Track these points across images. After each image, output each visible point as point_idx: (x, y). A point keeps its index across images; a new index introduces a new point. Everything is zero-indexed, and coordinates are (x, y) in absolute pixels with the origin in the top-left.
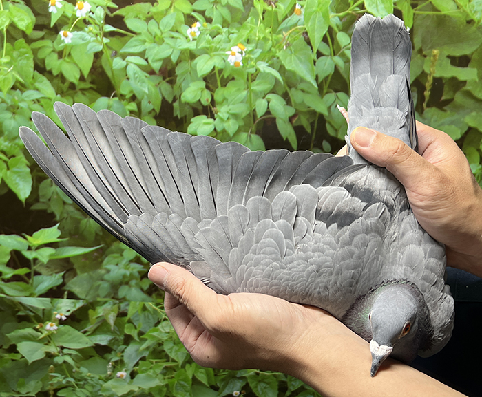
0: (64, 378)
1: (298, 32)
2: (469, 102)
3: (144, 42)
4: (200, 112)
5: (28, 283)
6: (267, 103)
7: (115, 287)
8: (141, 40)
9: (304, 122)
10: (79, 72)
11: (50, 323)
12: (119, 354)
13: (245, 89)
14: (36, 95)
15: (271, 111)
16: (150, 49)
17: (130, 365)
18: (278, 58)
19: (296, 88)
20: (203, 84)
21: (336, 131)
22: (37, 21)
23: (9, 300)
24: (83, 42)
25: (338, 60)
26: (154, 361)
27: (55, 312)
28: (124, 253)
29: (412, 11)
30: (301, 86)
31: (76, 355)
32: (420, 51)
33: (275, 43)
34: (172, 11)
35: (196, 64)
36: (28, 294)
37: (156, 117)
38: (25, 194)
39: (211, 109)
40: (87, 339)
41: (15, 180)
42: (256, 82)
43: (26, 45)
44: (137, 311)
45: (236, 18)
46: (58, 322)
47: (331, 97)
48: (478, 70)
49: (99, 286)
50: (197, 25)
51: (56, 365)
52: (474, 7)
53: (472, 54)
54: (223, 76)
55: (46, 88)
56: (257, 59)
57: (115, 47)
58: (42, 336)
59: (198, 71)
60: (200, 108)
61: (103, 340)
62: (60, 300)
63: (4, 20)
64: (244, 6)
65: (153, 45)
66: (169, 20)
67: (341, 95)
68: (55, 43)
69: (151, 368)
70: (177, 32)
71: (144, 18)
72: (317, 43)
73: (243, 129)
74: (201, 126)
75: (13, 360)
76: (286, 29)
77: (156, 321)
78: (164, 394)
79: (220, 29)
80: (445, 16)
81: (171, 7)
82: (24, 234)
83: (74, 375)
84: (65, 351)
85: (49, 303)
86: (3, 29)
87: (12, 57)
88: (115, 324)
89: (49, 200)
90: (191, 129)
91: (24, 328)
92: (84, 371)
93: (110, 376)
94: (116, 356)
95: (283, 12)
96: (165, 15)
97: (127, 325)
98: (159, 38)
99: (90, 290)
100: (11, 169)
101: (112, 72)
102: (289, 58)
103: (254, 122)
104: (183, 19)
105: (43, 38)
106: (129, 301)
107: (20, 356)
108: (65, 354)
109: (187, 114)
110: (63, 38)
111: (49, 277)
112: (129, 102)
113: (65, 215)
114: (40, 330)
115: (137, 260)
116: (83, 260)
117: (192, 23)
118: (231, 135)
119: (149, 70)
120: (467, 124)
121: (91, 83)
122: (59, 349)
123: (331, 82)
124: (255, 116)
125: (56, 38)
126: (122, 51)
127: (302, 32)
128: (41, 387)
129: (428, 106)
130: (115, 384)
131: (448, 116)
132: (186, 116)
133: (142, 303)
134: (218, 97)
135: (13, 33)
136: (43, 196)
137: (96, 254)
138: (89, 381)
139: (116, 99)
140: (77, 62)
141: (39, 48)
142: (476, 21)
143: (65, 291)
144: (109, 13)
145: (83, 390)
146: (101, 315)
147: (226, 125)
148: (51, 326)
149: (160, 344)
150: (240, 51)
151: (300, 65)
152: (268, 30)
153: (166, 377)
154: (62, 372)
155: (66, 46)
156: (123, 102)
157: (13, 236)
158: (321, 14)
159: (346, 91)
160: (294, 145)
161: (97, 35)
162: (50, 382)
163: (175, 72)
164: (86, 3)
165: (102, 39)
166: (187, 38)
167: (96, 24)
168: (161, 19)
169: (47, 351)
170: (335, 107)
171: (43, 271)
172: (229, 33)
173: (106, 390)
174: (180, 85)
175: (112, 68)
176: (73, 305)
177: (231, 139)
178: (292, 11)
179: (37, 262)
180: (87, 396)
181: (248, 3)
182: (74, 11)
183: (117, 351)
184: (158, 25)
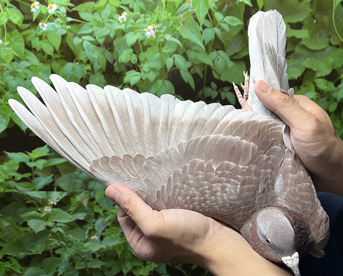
0: (59, 242)
1: (189, 14)
2: (304, 52)
3: (92, 26)
4: (131, 68)
5: (31, 182)
6: (173, 60)
7: (86, 182)
8: (90, 26)
9: (198, 71)
10: (53, 48)
11: (47, 207)
12: (92, 225)
13: (158, 52)
14: (27, 64)
15: (176, 65)
16: (96, 30)
17: (100, 232)
18: (178, 31)
19: (190, 49)
20: (132, 50)
21: (219, 75)
22: (24, 18)
23: (20, 193)
24: (54, 29)
25: (217, 30)
26: (115, 228)
27: (49, 200)
30: (194, 48)
31: (65, 227)
33: (175, 22)
34: (108, 6)
35: (126, 38)
36: (32, 189)
37: (103, 73)
38: (25, 126)
39: (137, 66)
40: (71, 216)
42: (165, 47)
43: (18, 33)
44: (101, 197)
45: (149, 8)
46: (52, 206)
47: (214, 54)
48: (308, 31)
49: (76, 182)
50: (125, 13)
51: (53, 234)
53: (304, 21)
54: (144, 45)
55: (34, 60)
56: (165, 33)
57: (75, 31)
58: (43, 216)
59: (128, 43)
60: (131, 66)
61: (81, 216)
62: (52, 192)
63: (4, 18)
65: (98, 28)
66: (107, 12)
67: (220, 52)
68: (36, 30)
69: (113, 233)
70: (112, 18)
71: (91, 12)
72: (202, 20)
73: (159, 78)
74: (132, 77)
75: (26, 232)
76: (182, 13)
78: (122, 249)
79: (138, 15)
81: (107, 3)
82: (26, 152)
83: (65, 239)
84: (58, 224)
85: (45, 194)
86: (4, 24)
87: (11, 42)
88: (88, 206)
90: (126, 80)
91: (31, 211)
92: (71, 237)
93: (87, 239)
94: (90, 226)
95: (179, 2)
96: (104, 9)
97: (95, 206)
98: (102, 24)
99: (70, 185)
101: (74, 46)
102: (184, 32)
103: (166, 72)
104: (115, 10)
105: (29, 28)
106: (96, 191)
107: (30, 229)
108: (58, 227)
110: (41, 27)
111: (44, 178)
112: (86, 65)
114: (41, 211)
116: (65, 166)
117: (122, 12)
118: (152, 82)
119: (97, 44)
120: (305, 67)
121: (61, 54)
122: (54, 224)
123: (213, 45)
124: (166, 69)
125: (37, 28)
126: (79, 33)
127: (192, 14)
128: (44, 248)
130: (90, 244)
132: (122, 71)
134: (141, 58)
135: (10, 26)
138: (75, 243)
139: (78, 63)
140: (51, 42)
141: (27, 35)
143: (54, 187)
144: (69, 10)
145: (71, 249)
146: (78, 200)
147: (148, 75)
148: (48, 209)
150: (153, 28)
151: (192, 35)
152: (170, 14)
153: (123, 238)
154: (57, 238)
155: (44, 32)
156: (82, 65)
157: (20, 153)
158: (203, 2)
159: (224, 50)
160: (193, 86)
161: (62, 24)
162: (50, 245)
163: (113, 44)
164: (54, 4)
165: (66, 26)
166: (119, 22)
167: (61, 17)
168: (101, 12)
169: (46, 224)
170: (218, 60)
171: (40, 174)
172: (145, 18)
173: (86, 248)
174: (117, 52)
175: (73, 44)
176: (60, 195)
177: (152, 84)
178: (184, 1)
179: (36, 169)
180: (74, 253)
182: (47, 10)
183: (91, 223)
184: (100, 15)
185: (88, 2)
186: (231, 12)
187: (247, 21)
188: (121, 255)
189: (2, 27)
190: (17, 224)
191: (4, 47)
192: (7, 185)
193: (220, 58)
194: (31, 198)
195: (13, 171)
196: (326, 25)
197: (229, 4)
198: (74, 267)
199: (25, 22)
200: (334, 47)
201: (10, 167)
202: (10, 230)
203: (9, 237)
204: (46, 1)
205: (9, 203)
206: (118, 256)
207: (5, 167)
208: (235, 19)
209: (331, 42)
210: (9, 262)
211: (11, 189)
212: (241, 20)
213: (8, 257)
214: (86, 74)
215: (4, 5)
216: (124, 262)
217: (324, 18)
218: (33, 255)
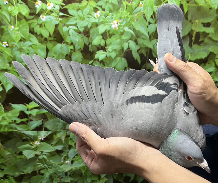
0: (43, 165)
1: (141, 14)
2: (210, 42)
4: (100, 49)
5: (27, 125)
6: (128, 44)
7: (65, 125)
8: (75, 19)
9: (144, 52)
10: (49, 33)
13: (119, 39)
14: (30, 43)
15: (130, 48)
16: (79, 22)
17: (71, 158)
18: (133, 25)
19: (140, 37)
20: (101, 37)
22: (30, 11)
23: (19, 132)
24: (50, 20)
27: (39, 137)
29: (187, 5)
30: (142, 37)
31: (48, 155)
32: (191, 21)
33: (131, 19)
34: (88, 6)
35: (98, 28)
37: (81, 52)
39: (105, 48)
40: (53, 148)
42: (124, 35)
43: (25, 22)
45: (115, 9)
46: (40, 141)
47: (154, 41)
48: (214, 28)
49: (58, 125)
50: (99, 12)
51: (39, 160)
52: (212, 2)
53: (212, 22)
54: (110, 33)
55: (35, 41)
56: (124, 26)
57: (64, 22)
58: (33, 147)
59: (99, 31)
60: (100, 47)
61: (59, 148)
62: (41, 131)
63: (16, 11)
64: (118, 3)
65: (80, 21)
66: (87, 10)
68: (38, 21)
69: (80, 159)
70: (90, 15)
71: (76, 9)
72: (149, 18)
73: (118, 56)
74: (100, 55)
75: (21, 158)
76: (136, 13)
78: (85, 169)
79: (108, 13)
80: (201, 6)
81: (88, 4)
82: (25, 104)
83: (47, 163)
84: (43, 153)
85: (36, 133)
86: (16, 15)
87: (20, 27)
88: (65, 141)
90: (96, 57)
91: (25, 144)
92: (52, 161)
93: (63, 163)
94: (65, 154)
95: (135, 6)
96: (85, 8)
97: (70, 141)
98: (83, 18)
99: (54, 126)
101: (63, 33)
102: (137, 25)
103: (123, 52)
104: (93, 9)
105: (33, 19)
107: (24, 156)
108: (43, 155)
109: (95, 50)
110: (41, 18)
111: (36, 122)
112: (70, 45)
114: (33, 145)
117: (97, 11)
118: (113, 58)
119: (79, 32)
120: (210, 51)
121: (54, 38)
122: (41, 153)
123: (154, 35)
124: (123, 50)
125: (38, 19)
126: (67, 24)
127: (142, 14)
128: (33, 169)
129: (194, 44)
130: (65, 166)
131: (202, 48)
132: (94, 51)
134: (108, 42)
135: (20, 17)
138: (54, 166)
139: (65, 44)
140: (48, 29)
141: (31, 23)
142: (213, 8)
143: (43, 127)
144: (61, 7)
145: (51, 170)
146: (58, 137)
147: (111, 54)
148: (37, 143)
150: (117, 22)
151: (142, 28)
152: (129, 13)
154: (42, 162)
155: (43, 22)
156: (68, 46)
157: (21, 105)
158: (150, 7)
160: (139, 62)
161: (56, 17)
162: (37, 167)
163: (89, 32)
164: (52, 3)
165: (58, 19)
166: (94, 17)
167: (57, 13)
168: (83, 10)
169: (36, 153)
170: (156, 45)
171: (33, 119)
172: (112, 15)
173: (61, 169)
174: (92, 38)
175: (62, 31)
176: (47, 133)
177: (113, 60)
178: (138, 5)
179: (31, 115)
180: (53, 172)
181: (120, 2)
182: (46, 7)
183: (66, 152)
184: (82, 12)
185: (74, 3)
188: (84, 174)
189: (14, 17)
190: (15, 153)
191: (15, 31)
192: (10, 127)
194: (26, 135)
195: (15, 117)
198: (53, 181)
199: (30, 14)
201: (13, 114)
202: (10, 158)
203: (9, 162)
204: (46, 1)
205: (11, 139)
206: (82, 174)
207: (9, 114)
210: (7, 179)
211: (13, 129)
213: (7, 176)
214: (70, 52)
215: (17, 2)
216: (86, 178)
218: (25, 174)
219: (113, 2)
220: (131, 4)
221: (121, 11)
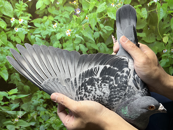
3: (40, 30)
5: (9, 106)
6: (79, 47)
7: (36, 107)
8: (39, 30)
9: (91, 52)
10: (21, 40)
11: (16, 119)
13: (72, 43)
14: (8, 48)
15: (81, 50)
16: (42, 32)
18: (82, 33)
19: (88, 42)
20: (59, 42)
22: (7, 25)
23: (3, 112)
24: (21, 31)
25: (101, 33)
27: (17, 115)
28: (38, 96)
30: (90, 41)
31: (25, 129)
33: (80, 28)
34: (48, 20)
35: (56, 36)
38: (6, 78)
40: (28, 124)
41: (3, 74)
42: (75, 40)
43: (4, 33)
44: (43, 114)
45: (68, 21)
46: (18, 119)
47: (99, 44)
48: (146, 33)
49: (31, 107)
50: (56, 24)
52: (142, 14)
53: (143, 28)
54: (65, 39)
55: (11, 46)
56: (75, 34)
57: (31, 32)
58: (14, 123)
59: (57, 38)
61: (33, 124)
62: (19, 111)
64: (70, 17)
65: (43, 31)
66: (47, 23)
67: (102, 43)
68: (13, 32)
70: (50, 26)
71: (40, 23)
72: (94, 28)
76: (84, 24)
77: (49, 117)
79: (63, 25)
81: (47, 19)
82: (7, 91)
84: (21, 128)
85: (15, 112)
88: (36, 119)
89: (14, 80)
91: (8, 121)
94: (37, 129)
95: (82, 18)
96: (46, 21)
97: (40, 119)
98: (45, 29)
99: (28, 108)
100: (2, 71)
101: (31, 40)
102: (85, 33)
104: (51, 22)
105: (9, 31)
106: (40, 111)
108: (21, 129)
110: (15, 30)
111: (15, 104)
113: (19, 85)
114: (13, 121)
115: (42, 98)
116: (25, 99)
117: (54, 23)
119: (42, 39)
122: (19, 127)
123: (99, 40)
125: (13, 30)
126: (33, 33)
127: (88, 24)
133: (44, 112)
134: (64, 46)
135: (0, 29)
136: (12, 79)
137: (29, 97)
140: (20, 37)
141: (8, 34)
142: (144, 18)
143: (20, 109)
144: (29, 22)
146: (32, 116)
148: (17, 120)
149: (51, 125)
150: (70, 31)
151: (89, 35)
152: (78, 24)
155: (17, 33)
157: (4, 92)
158: (94, 19)
159: (104, 42)
161: (26, 29)
163: (50, 39)
164: (22, 19)
165: (27, 30)
166: (53, 28)
167: (25, 25)
168: (45, 23)
169: (16, 128)
170: (101, 47)
171: (13, 102)
172: (66, 26)
174: (52, 43)
176: (23, 113)
178: (85, 18)
179: (11, 100)
181: (71, 16)
182: (18, 22)
183: (38, 127)
184: (44, 25)
185: (38, 18)
186: (108, 24)
187: (116, 28)
190: (1, 127)
193: (102, 46)
194: (9, 114)
196: (155, 31)
197: (107, 20)
199: (7, 27)
200: (158, 42)
204: (18, 18)
208: (110, 27)
209: (157, 39)
212: (112, 28)
217: (153, 27)
219: (66, 17)
220: (79, 18)
221: (72, 23)
